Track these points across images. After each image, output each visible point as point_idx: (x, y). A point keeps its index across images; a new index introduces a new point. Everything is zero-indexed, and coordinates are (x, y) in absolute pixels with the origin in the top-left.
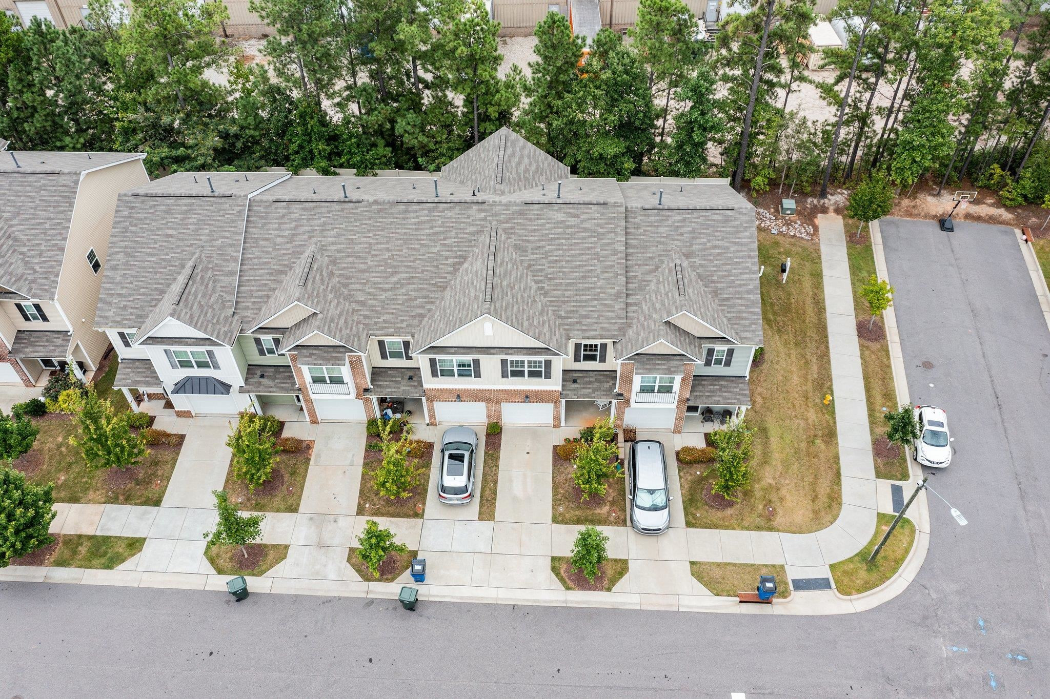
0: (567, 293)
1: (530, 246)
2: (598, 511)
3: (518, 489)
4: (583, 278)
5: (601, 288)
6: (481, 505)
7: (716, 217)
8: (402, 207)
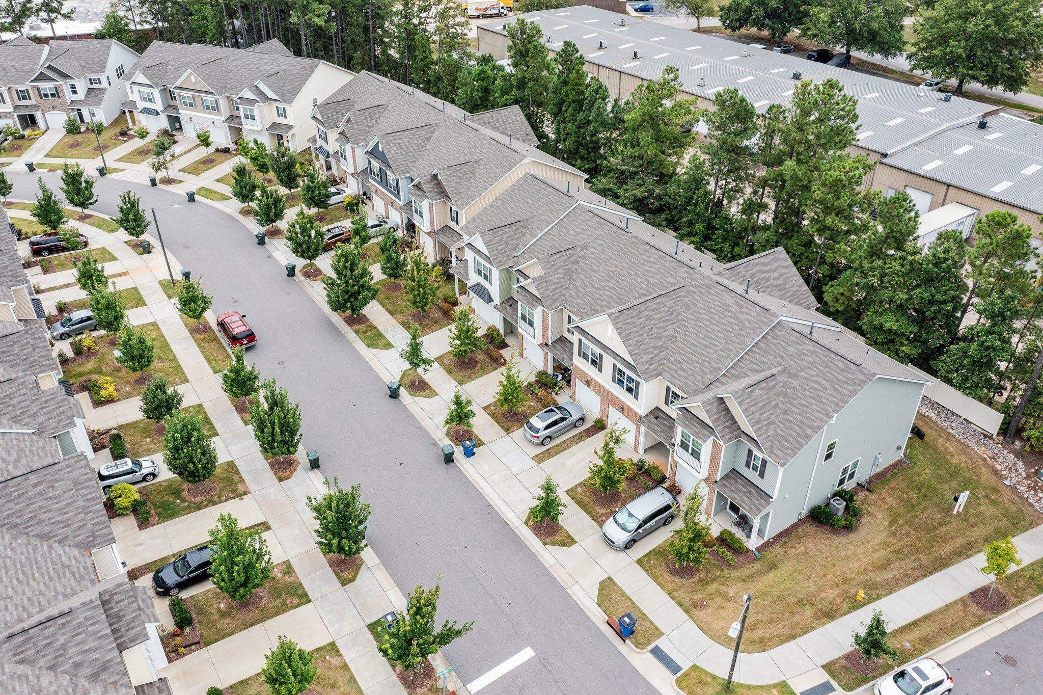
0: (687, 349)
1: (694, 308)
2: (598, 508)
3: (570, 462)
4: (706, 346)
5: (711, 359)
6: (543, 453)
7: (840, 364)
8: (647, 247)
